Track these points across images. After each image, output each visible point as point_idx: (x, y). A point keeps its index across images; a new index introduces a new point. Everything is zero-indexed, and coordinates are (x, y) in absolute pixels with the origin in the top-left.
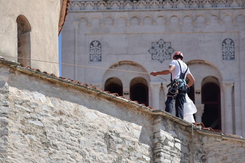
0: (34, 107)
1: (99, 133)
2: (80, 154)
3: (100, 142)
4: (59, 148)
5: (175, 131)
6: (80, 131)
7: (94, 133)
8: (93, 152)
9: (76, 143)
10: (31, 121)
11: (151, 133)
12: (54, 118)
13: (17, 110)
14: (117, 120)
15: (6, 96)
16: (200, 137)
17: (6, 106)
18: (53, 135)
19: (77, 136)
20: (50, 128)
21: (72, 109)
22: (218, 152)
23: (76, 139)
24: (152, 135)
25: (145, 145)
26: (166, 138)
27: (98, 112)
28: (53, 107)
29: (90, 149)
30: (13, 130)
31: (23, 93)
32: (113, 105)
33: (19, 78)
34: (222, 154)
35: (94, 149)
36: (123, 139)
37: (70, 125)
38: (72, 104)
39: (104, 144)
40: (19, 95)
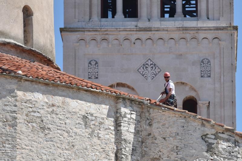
0: (35, 103)
1: (79, 116)
2: (66, 132)
3: (80, 122)
4: (52, 130)
5: (131, 106)
6: (66, 116)
7: (76, 116)
8: (75, 129)
9: (64, 125)
10: (32, 114)
11: (115, 110)
12: (48, 110)
13: (23, 107)
14: (92, 104)
15: (16, 99)
16: (149, 109)
17: (16, 106)
18: (48, 121)
19: (64, 120)
20: (45, 117)
21: (61, 102)
22: (159, 120)
23: (64, 122)
24: (116, 111)
25: (111, 119)
26: (125, 113)
27: (79, 101)
28: (47, 101)
29: (73, 127)
30: (21, 121)
31: (27, 94)
32: (89, 94)
33: (24, 84)
34: (162, 121)
35: (76, 127)
36: (96, 117)
37: (59, 113)
38: (60, 98)
39: (82, 123)
40: (24, 96)
